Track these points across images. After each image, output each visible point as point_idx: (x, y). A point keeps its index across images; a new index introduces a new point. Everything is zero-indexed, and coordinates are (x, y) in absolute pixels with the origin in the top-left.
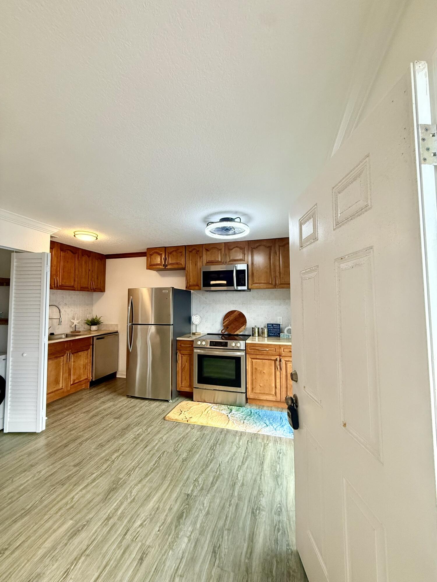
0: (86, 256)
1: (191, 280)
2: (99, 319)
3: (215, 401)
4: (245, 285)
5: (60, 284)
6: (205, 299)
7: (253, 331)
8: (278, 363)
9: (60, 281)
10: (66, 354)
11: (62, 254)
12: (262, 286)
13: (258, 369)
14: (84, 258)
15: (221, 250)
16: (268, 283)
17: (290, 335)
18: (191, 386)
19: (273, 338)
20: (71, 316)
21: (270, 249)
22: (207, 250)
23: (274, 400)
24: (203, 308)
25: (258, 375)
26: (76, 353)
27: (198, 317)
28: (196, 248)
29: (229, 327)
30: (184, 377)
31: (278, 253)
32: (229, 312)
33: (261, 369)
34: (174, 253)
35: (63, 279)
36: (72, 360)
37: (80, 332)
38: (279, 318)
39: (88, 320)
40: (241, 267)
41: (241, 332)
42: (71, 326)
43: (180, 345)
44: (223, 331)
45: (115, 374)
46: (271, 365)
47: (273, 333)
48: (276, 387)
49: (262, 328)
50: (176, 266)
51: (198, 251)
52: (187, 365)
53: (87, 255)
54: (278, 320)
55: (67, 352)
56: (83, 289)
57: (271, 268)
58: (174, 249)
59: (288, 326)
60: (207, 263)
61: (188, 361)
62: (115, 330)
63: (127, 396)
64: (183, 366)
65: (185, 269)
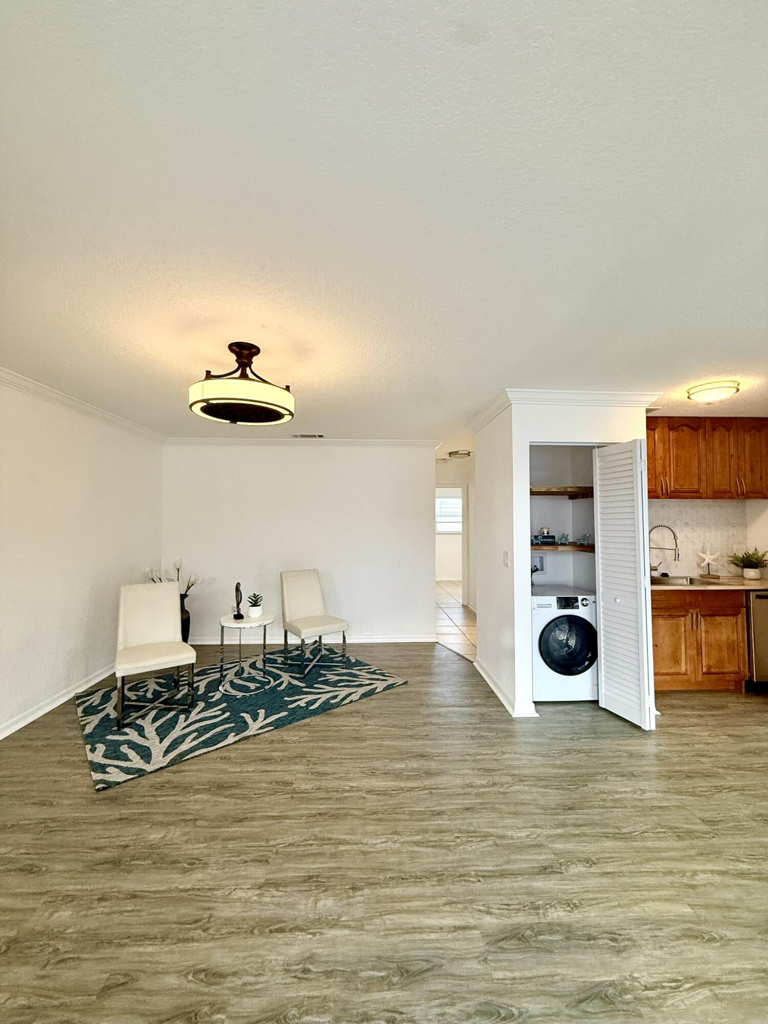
0: (723, 430)
2: (763, 556)
5: (672, 489)
9: (672, 484)
10: (690, 614)
11: (673, 435)
14: (717, 434)
20: (699, 546)
26: (710, 616)
35: (676, 479)
36: (703, 628)
37: (718, 577)
39: (735, 557)
42: (699, 565)
53: (724, 427)
55: (691, 611)
56: (718, 495)
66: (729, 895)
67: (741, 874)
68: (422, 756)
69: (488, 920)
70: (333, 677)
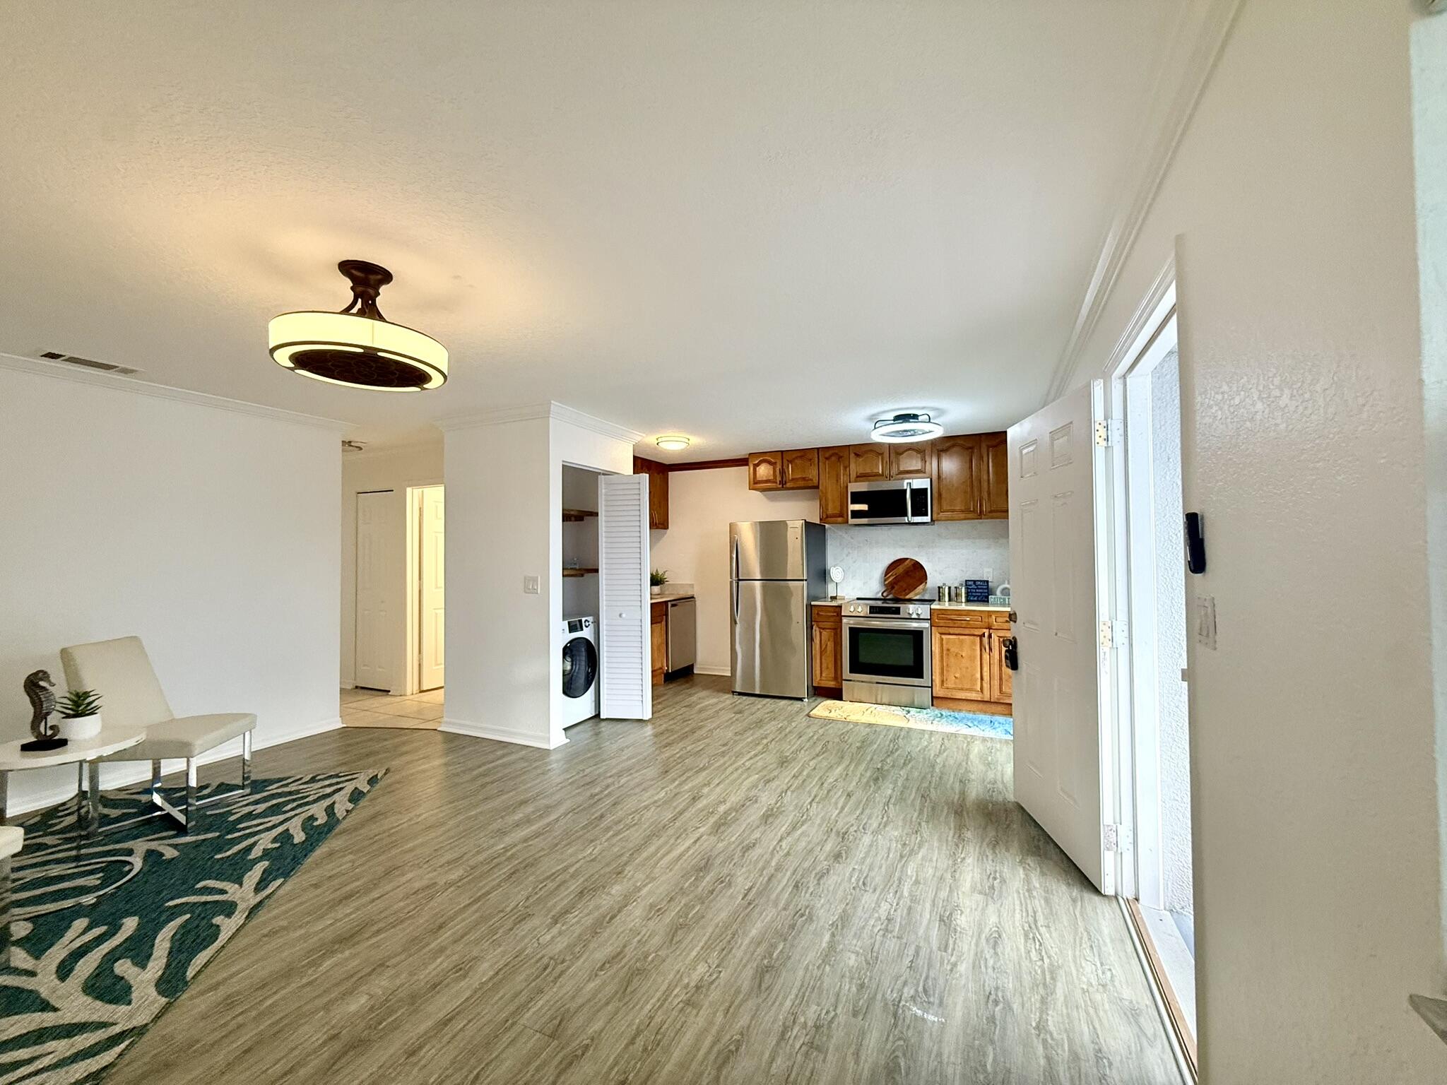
1: (830, 507)
2: (663, 574)
3: (879, 701)
4: (927, 515)
6: (849, 538)
7: (939, 592)
8: (985, 640)
12: (955, 515)
13: (952, 650)
15: (882, 454)
16: (967, 511)
17: (1007, 597)
18: (838, 676)
19: (976, 603)
21: (972, 452)
22: (857, 455)
23: (979, 699)
24: (847, 556)
25: (952, 660)
27: (840, 569)
28: (837, 452)
29: (896, 587)
30: (824, 666)
31: (985, 459)
32: (895, 562)
33: (957, 651)
34: (798, 462)
38: (986, 570)
40: (920, 483)
41: (916, 595)
43: (818, 614)
44: (885, 594)
45: (690, 668)
46: (973, 643)
47: (975, 596)
48: (982, 679)
49: (956, 588)
50: (801, 483)
51: (841, 457)
52: (830, 645)
54: (986, 573)
57: (972, 483)
58: (799, 454)
59: (1004, 583)
60: (857, 477)
61: (832, 639)
62: (690, 593)
63: (733, 692)
64: (823, 647)
65: (817, 487)
66: (760, 764)
67: (756, 755)
68: (524, 802)
70: (252, 808)
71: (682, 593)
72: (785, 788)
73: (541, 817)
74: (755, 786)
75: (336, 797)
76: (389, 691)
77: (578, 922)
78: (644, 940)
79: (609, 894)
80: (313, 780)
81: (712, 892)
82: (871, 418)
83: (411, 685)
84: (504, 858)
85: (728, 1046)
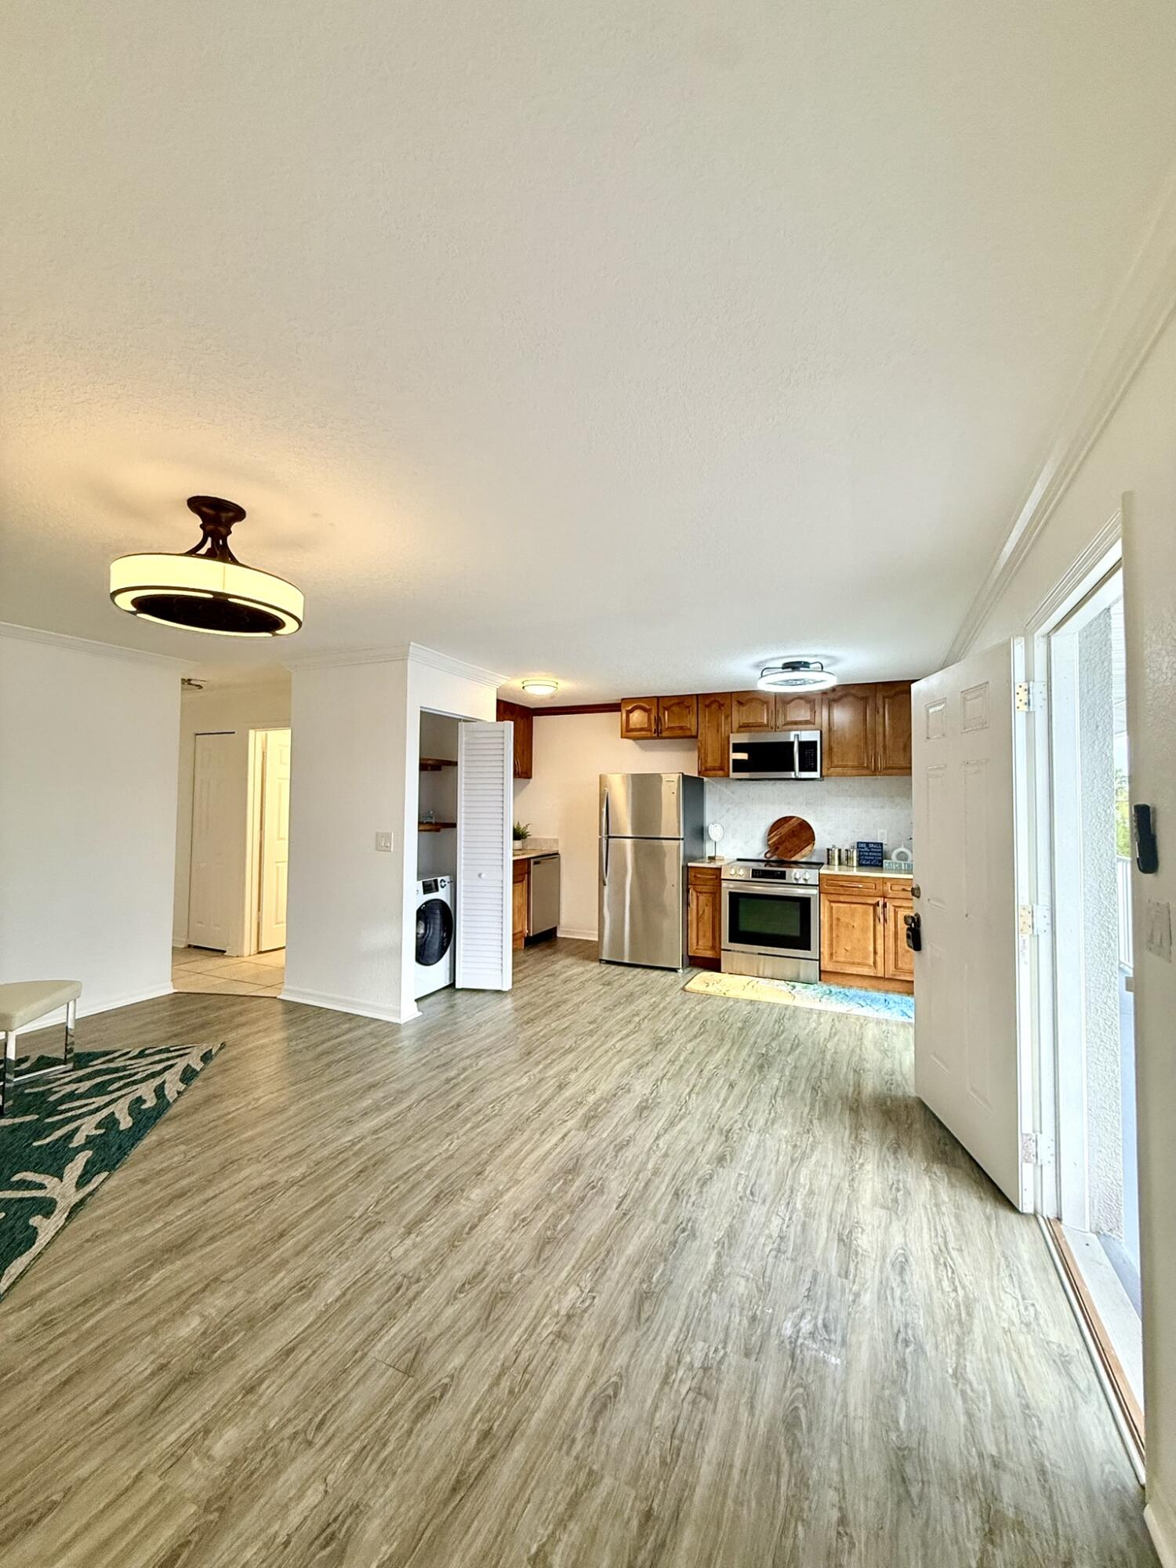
1: (709, 759)
3: (761, 974)
4: (816, 771)
6: (730, 793)
7: (828, 855)
8: (880, 909)
12: (849, 771)
13: (843, 919)
15: (767, 703)
16: (860, 766)
17: (903, 863)
18: (716, 946)
19: (868, 868)
21: (866, 703)
22: (740, 703)
23: (872, 974)
24: (728, 812)
25: (842, 930)
27: (719, 827)
28: (719, 699)
29: (781, 848)
30: (701, 933)
31: (881, 711)
32: (779, 820)
33: (847, 920)
34: (675, 709)
38: (880, 831)
40: (809, 735)
41: (803, 856)
43: (695, 876)
44: (768, 855)
45: (554, 931)
46: (866, 913)
47: (867, 860)
48: (875, 953)
49: (847, 850)
50: (679, 733)
51: (723, 705)
52: (708, 911)
54: (880, 835)
57: (866, 737)
58: (676, 701)
59: (900, 847)
60: (740, 727)
61: (710, 904)
62: (554, 849)
63: (601, 960)
64: (701, 913)
65: (696, 737)
66: (632, 1046)
67: (628, 1035)
68: (372, 1086)
69: (569, 1124)
70: (74, 1086)
71: (546, 850)
72: (661, 1075)
73: (391, 1105)
74: (627, 1072)
75: (167, 1075)
76: (225, 952)
77: (433, 1233)
78: (509, 1254)
79: (468, 1199)
80: (142, 1055)
81: (582, 1199)
82: (757, 666)
83: (249, 947)
84: (351, 1153)
85: (605, 1390)
